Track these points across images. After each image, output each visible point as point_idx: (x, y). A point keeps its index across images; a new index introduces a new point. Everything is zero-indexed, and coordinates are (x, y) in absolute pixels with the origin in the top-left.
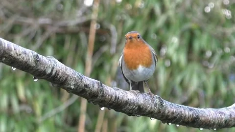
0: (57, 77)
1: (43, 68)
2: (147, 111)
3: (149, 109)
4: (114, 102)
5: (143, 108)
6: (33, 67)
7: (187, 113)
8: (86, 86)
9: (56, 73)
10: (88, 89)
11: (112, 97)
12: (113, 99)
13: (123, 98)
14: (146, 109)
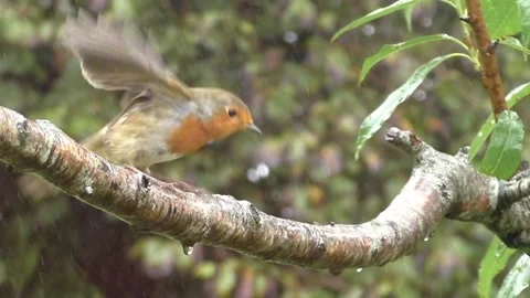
0: (58, 168)
1: (33, 150)
2: (226, 237)
3: (231, 232)
4: (166, 219)
5: (220, 230)
6: (16, 147)
7: (304, 239)
8: (115, 186)
9: (57, 160)
10: (118, 192)
11: (162, 208)
12: (166, 211)
13: (183, 210)
14: (225, 234)
